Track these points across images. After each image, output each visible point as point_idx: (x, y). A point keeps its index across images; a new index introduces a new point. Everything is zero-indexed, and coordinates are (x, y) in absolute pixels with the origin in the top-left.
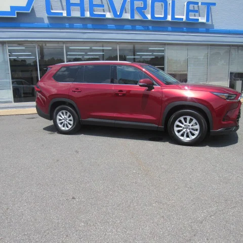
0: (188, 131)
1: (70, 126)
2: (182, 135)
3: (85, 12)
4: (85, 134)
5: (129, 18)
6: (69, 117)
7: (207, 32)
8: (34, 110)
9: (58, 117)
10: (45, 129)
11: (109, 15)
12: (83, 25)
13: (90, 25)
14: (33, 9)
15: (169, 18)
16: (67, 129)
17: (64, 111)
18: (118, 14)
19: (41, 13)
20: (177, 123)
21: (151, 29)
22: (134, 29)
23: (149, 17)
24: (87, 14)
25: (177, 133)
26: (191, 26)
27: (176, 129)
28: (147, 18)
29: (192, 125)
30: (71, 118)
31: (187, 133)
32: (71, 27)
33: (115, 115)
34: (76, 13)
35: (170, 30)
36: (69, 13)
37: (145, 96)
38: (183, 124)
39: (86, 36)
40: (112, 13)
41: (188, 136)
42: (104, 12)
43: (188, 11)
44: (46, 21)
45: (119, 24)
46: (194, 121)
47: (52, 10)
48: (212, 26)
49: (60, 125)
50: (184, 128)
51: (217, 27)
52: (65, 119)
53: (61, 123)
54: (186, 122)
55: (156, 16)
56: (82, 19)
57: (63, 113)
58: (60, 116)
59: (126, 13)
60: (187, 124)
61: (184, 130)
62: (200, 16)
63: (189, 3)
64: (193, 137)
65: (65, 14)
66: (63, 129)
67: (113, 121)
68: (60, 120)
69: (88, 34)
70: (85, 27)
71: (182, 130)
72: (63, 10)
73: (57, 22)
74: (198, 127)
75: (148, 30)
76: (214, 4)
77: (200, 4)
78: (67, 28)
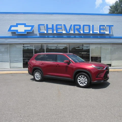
0: (83, 81)
1: (39, 78)
2: (81, 83)
3: (54, 31)
4: (45, 82)
5: (73, 33)
6: (39, 74)
7: (110, 38)
8: (27, 72)
9: (35, 74)
10: (31, 79)
11: (64, 32)
12: (53, 36)
13: (56, 36)
14: (33, 31)
15: (91, 32)
16: (38, 79)
17: (38, 72)
18: (68, 31)
19: (36, 32)
20: (79, 78)
21: (83, 37)
22: (75, 37)
23: (82, 32)
24: (55, 32)
25: (79, 82)
26: (102, 36)
27: (78, 81)
28: (81, 33)
29: (85, 79)
30: (40, 75)
31: (83, 83)
32: (48, 37)
33: (56, 74)
34: (50, 32)
35: (92, 37)
36: (47, 31)
37: (67, 67)
38: (81, 78)
39: (54, 41)
40: (65, 31)
41: (83, 84)
42: (62, 31)
43: (100, 29)
44: (38, 35)
45: (69, 35)
46: (85, 77)
47: (41, 30)
48: (113, 35)
49: (36, 78)
50: (81, 80)
51: (115, 35)
52: (38, 75)
53: (36, 77)
54: (82, 78)
55: (85, 32)
56: (53, 34)
57: (37, 73)
58: (36, 74)
59: (72, 31)
60: (83, 78)
61: (82, 81)
62: (106, 31)
63: (100, 26)
64: (85, 84)
65: (46, 32)
66: (37, 79)
67: (55, 77)
68: (36, 76)
69: (55, 40)
70: (54, 37)
71: (81, 81)
72: (45, 30)
73: (42, 35)
74: (86, 80)
75: (81, 38)
76: (113, 26)
77: (106, 26)
78: (46, 38)
